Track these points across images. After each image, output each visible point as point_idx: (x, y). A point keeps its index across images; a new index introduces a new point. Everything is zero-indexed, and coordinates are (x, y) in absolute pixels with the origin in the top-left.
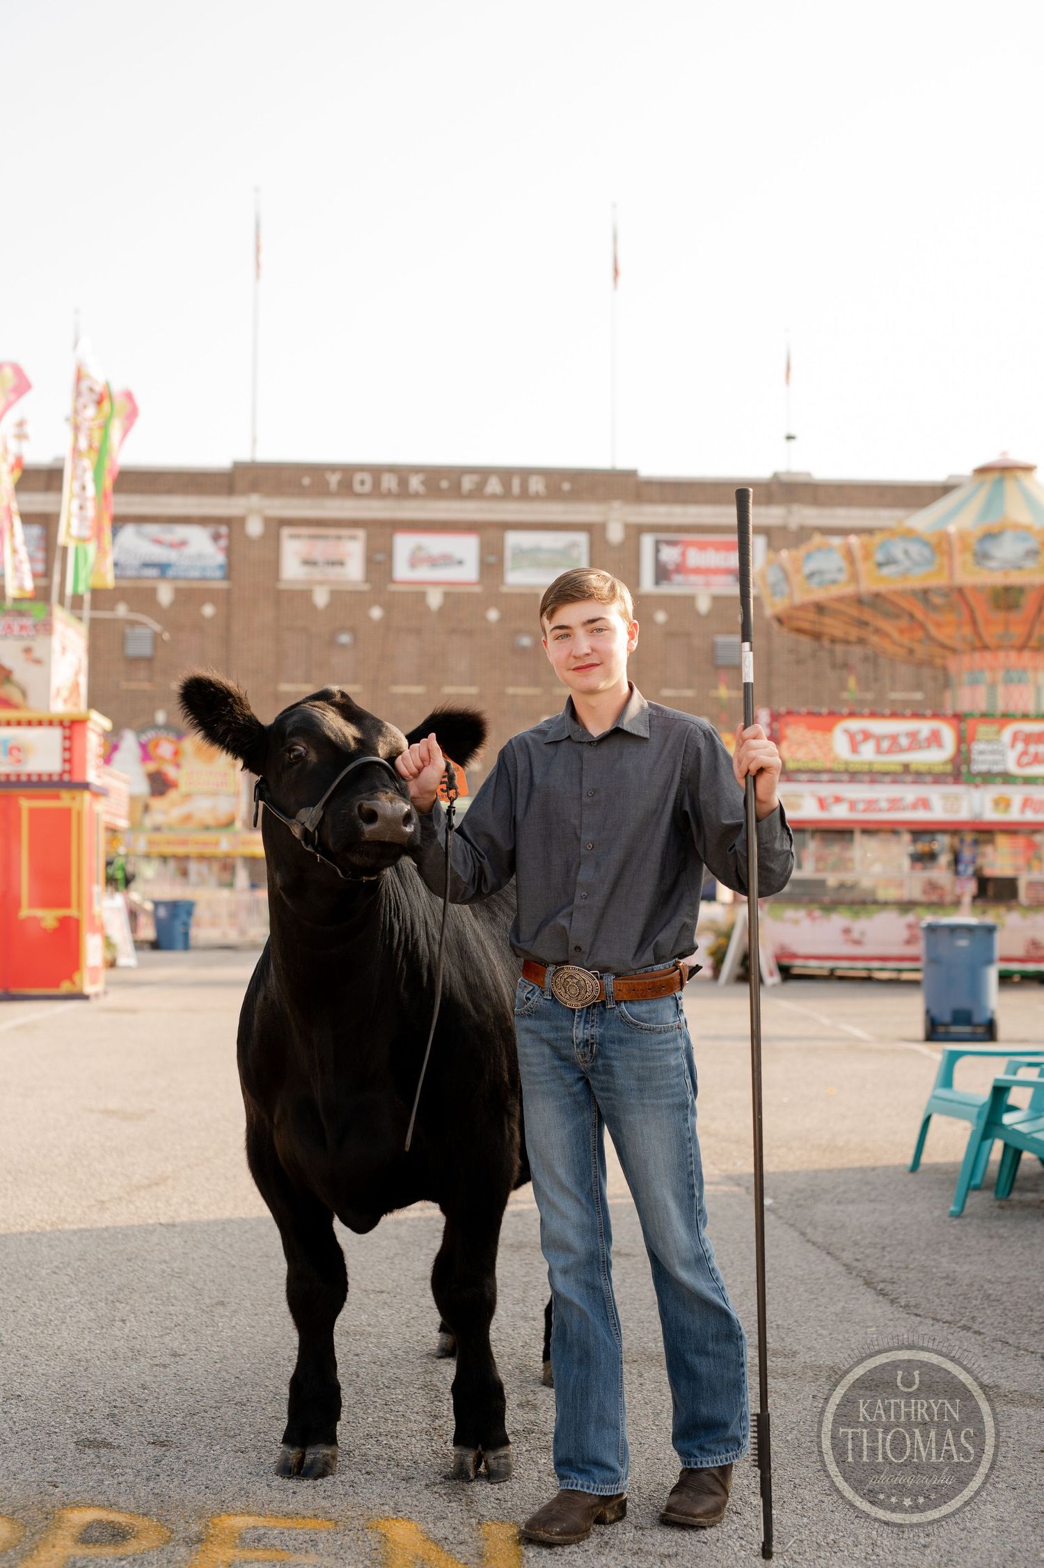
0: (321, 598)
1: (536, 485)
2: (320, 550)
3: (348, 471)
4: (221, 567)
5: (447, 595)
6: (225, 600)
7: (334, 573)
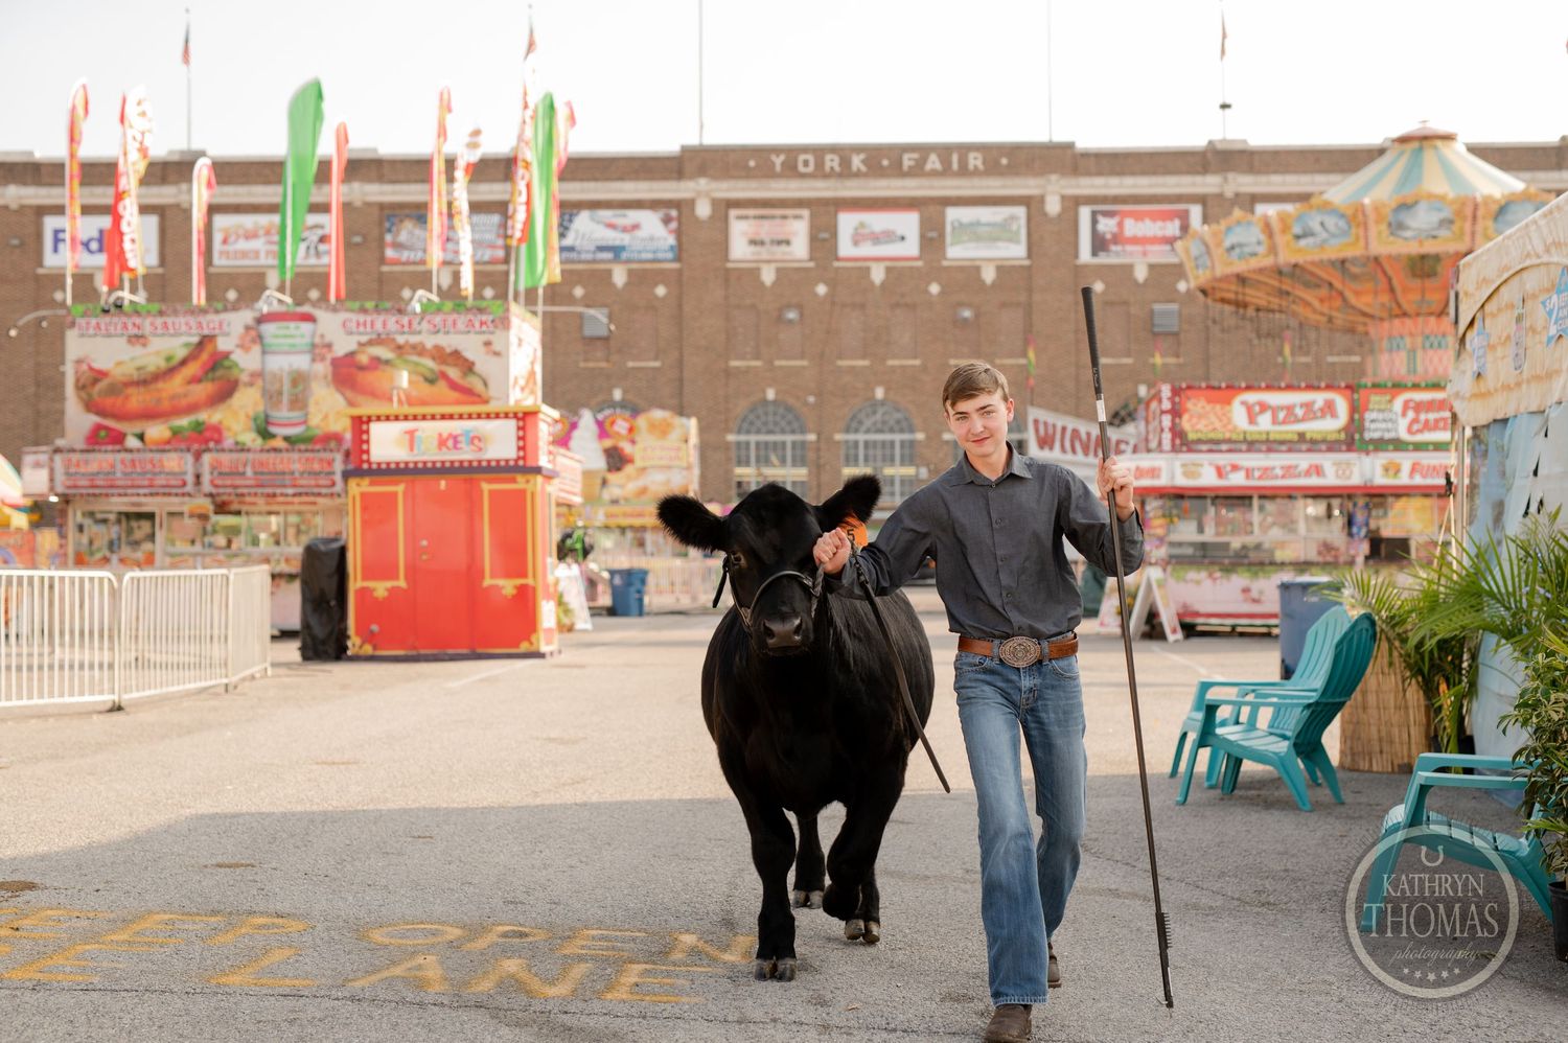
0: (768, 276)
1: (975, 161)
2: (766, 229)
3: (792, 152)
4: (672, 247)
5: (889, 270)
6: (677, 280)
7: (780, 252)
